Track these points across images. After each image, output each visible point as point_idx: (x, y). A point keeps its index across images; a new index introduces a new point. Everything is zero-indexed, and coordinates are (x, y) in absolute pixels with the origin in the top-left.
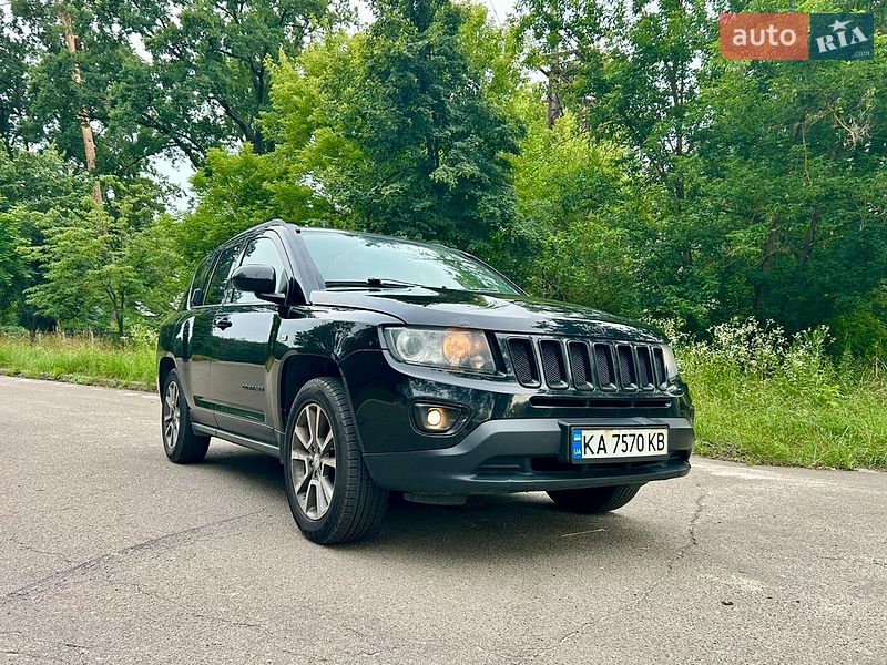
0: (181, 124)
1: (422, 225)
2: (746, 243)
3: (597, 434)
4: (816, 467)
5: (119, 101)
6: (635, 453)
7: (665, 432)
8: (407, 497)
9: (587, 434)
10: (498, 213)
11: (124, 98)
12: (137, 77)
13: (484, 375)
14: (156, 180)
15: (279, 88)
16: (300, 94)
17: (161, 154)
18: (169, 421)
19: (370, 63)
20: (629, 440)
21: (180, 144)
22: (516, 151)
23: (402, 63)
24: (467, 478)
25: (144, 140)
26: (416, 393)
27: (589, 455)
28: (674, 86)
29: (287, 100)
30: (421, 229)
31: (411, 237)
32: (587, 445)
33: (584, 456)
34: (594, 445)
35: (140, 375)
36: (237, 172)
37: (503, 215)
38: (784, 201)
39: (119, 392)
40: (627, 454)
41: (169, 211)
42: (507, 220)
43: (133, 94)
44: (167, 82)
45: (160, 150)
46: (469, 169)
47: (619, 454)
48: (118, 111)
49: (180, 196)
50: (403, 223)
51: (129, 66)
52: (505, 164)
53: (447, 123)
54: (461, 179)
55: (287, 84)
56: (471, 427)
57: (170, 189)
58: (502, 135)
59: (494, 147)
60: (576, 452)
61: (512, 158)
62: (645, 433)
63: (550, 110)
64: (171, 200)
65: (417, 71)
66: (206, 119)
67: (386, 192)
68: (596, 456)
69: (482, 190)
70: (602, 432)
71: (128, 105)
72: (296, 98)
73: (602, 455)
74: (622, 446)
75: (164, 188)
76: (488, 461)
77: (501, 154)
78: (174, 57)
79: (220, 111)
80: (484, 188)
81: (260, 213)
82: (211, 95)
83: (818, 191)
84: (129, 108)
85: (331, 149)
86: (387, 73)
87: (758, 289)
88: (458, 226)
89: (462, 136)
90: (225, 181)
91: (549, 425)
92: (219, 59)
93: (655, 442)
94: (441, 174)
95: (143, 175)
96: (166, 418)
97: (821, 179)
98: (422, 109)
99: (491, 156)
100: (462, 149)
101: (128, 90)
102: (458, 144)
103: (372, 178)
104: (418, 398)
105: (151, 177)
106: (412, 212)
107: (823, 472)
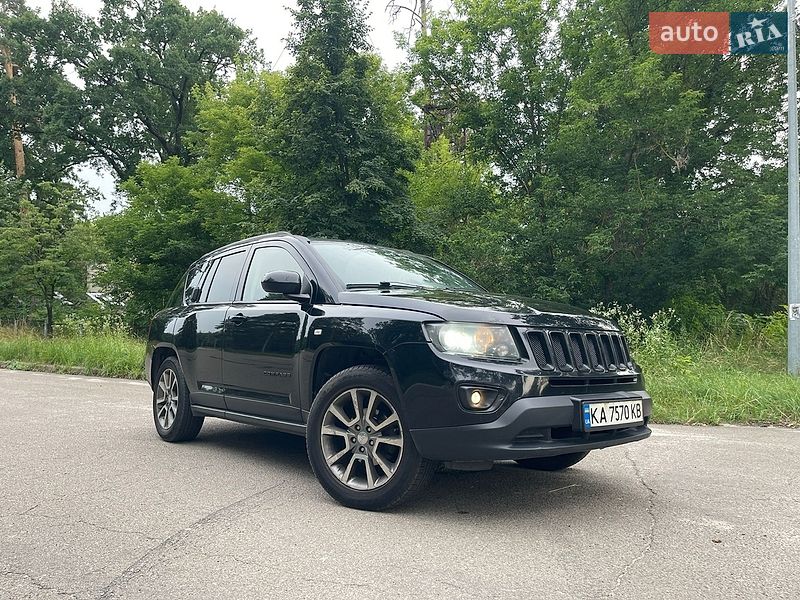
0: (105, 139)
1: (338, 227)
2: (601, 244)
3: (600, 406)
4: (690, 424)
5: (53, 119)
6: (624, 421)
7: (640, 402)
8: (447, 466)
9: (593, 407)
10: (401, 218)
11: (57, 116)
12: (70, 100)
13: (507, 362)
14: (76, 185)
15: (207, 113)
16: (223, 117)
17: (87, 163)
18: (163, 404)
19: (294, 98)
20: (620, 410)
21: (105, 155)
22: (411, 169)
23: (322, 99)
24: (506, 447)
25: (69, 150)
26: (460, 378)
27: (595, 424)
28: (532, 122)
29: (213, 122)
30: (337, 231)
31: (330, 237)
32: (593, 416)
33: (592, 425)
34: (598, 415)
35: (81, 361)
36: (165, 181)
37: (405, 220)
38: (626, 211)
39: (61, 376)
40: (619, 422)
41: (87, 212)
42: (408, 223)
43: (66, 113)
44: (96, 103)
45: (86, 159)
46: (378, 183)
47: (615, 422)
48: (51, 127)
49: (98, 199)
50: (321, 226)
51: (64, 90)
52: (404, 180)
53: (357, 146)
54: (371, 191)
55: (213, 111)
56: (508, 404)
57: (89, 192)
58: (402, 157)
59: (394, 165)
60: (587, 422)
61: (407, 174)
62: (629, 403)
63: (426, 135)
64: (90, 202)
65: (334, 106)
66: (129, 134)
67: (309, 200)
68: (600, 425)
69: (387, 199)
70: (602, 405)
71: (61, 123)
72: (221, 121)
73: (603, 423)
74: (616, 416)
75: (84, 192)
76: (523, 432)
77: (399, 171)
78: (103, 83)
79: (142, 128)
80: (387, 198)
81: (186, 215)
82: (136, 115)
83: (651, 204)
84: (61, 124)
85: (255, 164)
86: (309, 106)
87: (607, 278)
88: (367, 228)
89: (370, 156)
90: (154, 188)
91: (564, 401)
92: (143, 85)
93: (635, 411)
94: (354, 186)
95: (65, 180)
96: (158, 401)
97: (653, 195)
98: (337, 134)
99: (391, 174)
100: (370, 167)
101: (61, 109)
102: (367, 163)
103: (294, 189)
104: (462, 381)
105: (72, 182)
106: (328, 216)
107: (698, 428)
